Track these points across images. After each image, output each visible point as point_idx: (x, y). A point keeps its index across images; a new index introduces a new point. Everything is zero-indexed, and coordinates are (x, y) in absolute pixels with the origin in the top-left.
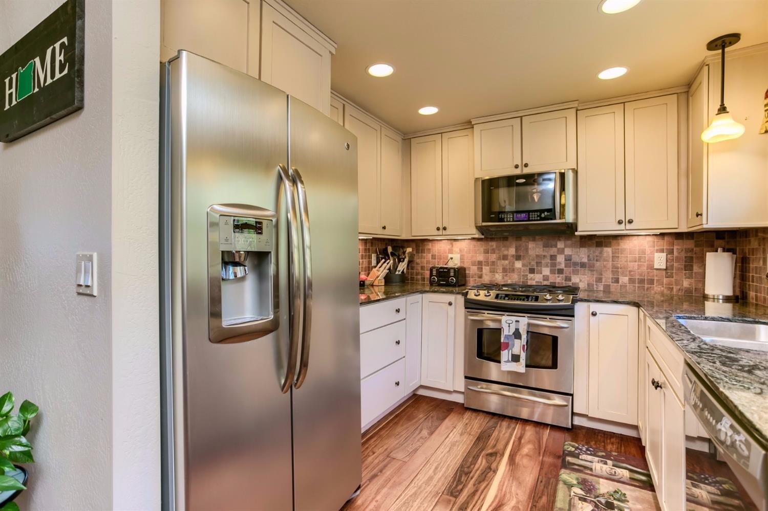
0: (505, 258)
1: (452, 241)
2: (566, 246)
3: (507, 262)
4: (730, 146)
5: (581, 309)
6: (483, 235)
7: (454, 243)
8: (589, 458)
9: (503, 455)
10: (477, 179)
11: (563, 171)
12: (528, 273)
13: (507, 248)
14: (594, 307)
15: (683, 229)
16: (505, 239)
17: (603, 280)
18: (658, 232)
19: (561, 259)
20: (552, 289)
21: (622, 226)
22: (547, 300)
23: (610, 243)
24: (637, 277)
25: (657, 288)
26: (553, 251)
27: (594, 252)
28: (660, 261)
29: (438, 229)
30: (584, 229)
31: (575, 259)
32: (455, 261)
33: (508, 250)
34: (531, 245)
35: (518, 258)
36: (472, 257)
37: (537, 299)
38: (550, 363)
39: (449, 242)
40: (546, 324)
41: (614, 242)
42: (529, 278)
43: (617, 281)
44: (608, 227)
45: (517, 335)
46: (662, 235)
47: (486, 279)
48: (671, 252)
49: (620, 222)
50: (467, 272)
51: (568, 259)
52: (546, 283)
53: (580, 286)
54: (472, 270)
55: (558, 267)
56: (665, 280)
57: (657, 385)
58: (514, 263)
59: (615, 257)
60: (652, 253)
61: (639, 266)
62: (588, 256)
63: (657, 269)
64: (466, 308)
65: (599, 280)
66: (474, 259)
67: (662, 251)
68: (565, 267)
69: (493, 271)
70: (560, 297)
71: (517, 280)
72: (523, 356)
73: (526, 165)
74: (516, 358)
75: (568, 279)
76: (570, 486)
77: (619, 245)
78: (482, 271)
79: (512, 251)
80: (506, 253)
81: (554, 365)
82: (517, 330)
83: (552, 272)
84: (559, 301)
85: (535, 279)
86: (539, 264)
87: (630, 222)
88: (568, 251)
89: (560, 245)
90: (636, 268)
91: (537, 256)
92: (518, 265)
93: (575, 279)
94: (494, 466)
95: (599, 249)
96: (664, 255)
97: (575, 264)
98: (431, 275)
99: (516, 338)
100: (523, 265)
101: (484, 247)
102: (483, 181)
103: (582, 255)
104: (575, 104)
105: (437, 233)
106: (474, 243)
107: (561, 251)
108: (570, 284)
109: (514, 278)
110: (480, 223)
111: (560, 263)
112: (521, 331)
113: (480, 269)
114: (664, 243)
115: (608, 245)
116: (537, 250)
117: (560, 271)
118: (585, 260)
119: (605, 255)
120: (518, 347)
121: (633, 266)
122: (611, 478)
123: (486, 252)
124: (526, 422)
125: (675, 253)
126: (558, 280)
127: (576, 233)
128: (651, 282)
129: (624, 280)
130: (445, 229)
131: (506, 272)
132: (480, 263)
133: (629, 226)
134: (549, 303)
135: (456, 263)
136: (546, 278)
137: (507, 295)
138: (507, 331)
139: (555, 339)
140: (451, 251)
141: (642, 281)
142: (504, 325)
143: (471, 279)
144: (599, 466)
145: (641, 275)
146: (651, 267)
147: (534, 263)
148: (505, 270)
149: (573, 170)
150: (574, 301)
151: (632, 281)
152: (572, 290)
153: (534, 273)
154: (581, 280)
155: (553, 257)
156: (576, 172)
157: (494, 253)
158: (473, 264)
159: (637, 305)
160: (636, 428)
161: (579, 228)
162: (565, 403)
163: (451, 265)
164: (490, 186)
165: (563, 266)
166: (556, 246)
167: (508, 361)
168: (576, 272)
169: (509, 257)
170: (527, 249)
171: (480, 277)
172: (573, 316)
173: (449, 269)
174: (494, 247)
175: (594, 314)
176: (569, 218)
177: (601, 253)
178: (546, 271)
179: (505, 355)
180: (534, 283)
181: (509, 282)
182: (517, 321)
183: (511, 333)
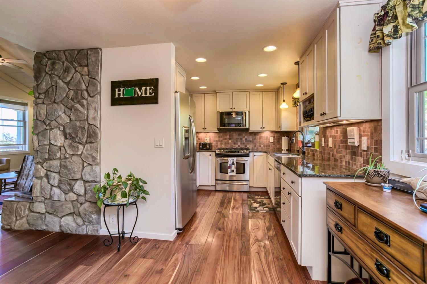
0: (225, 139)
1: (206, 133)
2: (245, 135)
3: (226, 141)
4: (286, 110)
5: (251, 154)
6: (218, 131)
7: (207, 134)
8: (254, 196)
9: (232, 199)
10: (217, 112)
11: (245, 111)
12: (233, 144)
13: (226, 135)
14: (255, 154)
15: (277, 131)
16: (226, 132)
17: (256, 146)
18: (271, 131)
19: (244, 139)
20: (242, 149)
21: (262, 129)
22: (242, 152)
23: (258, 134)
24: (266, 145)
25: (271, 148)
26: (241, 137)
27: (254, 137)
28: (271, 140)
29: (203, 129)
30: (251, 130)
31: (248, 139)
32: (207, 140)
33: (226, 136)
34: (234, 135)
35: (230, 139)
36: (214, 139)
37: (238, 152)
38: (243, 172)
39: (205, 133)
40: (242, 160)
41: (259, 134)
42: (234, 146)
43: (260, 146)
44: (258, 129)
45: (233, 164)
46: (272, 132)
47: (219, 147)
48: (274, 137)
49: (261, 128)
50: (212, 144)
51: (246, 139)
52: (239, 147)
53: (250, 148)
54: (214, 144)
55: (243, 142)
56: (273, 146)
57: (270, 169)
58: (228, 141)
59: (260, 139)
60: (270, 137)
61: (266, 141)
62: (252, 139)
63: (271, 142)
64: (216, 156)
65: (255, 146)
66: (214, 140)
67: (272, 137)
68: (245, 142)
69: (221, 144)
70: (246, 151)
71: (230, 147)
72: (235, 170)
73: (234, 108)
74: (233, 171)
75: (246, 146)
76: (251, 201)
77: (261, 134)
78: (217, 144)
79: (228, 137)
80: (226, 137)
81: (244, 173)
82: (233, 162)
83: (241, 144)
84: (245, 152)
85: (236, 146)
86: (237, 141)
87: (264, 128)
88: (246, 137)
89: (244, 135)
90: (265, 142)
91: (236, 138)
92: (230, 141)
93: (248, 146)
94: (230, 201)
95: (255, 136)
96: (273, 138)
97: (248, 141)
98: (200, 145)
99: (233, 165)
100: (232, 142)
101: (218, 135)
102: (220, 113)
103: (250, 138)
104: (249, 90)
105: (202, 130)
106: (215, 134)
107: (244, 137)
108: (247, 148)
109: (228, 146)
110: (219, 127)
111: (243, 141)
112: (234, 162)
113: (217, 143)
114: (272, 134)
115: (258, 135)
116: (236, 136)
117: (244, 144)
118: (251, 140)
119: (257, 138)
120: (233, 167)
121: (265, 141)
122: (260, 198)
123: (219, 137)
124: (236, 192)
125: (275, 137)
126: (243, 146)
127: (249, 131)
128: (269, 146)
129: (262, 146)
130: (206, 129)
131: (226, 144)
132: (217, 141)
133: (264, 129)
134: (242, 153)
135: (208, 141)
136: (239, 146)
137: (229, 151)
138: (230, 162)
139: (244, 164)
140: (206, 137)
141: (267, 146)
142: (229, 161)
143: (213, 147)
144: (257, 197)
145: (266, 144)
146: (269, 142)
147: (235, 141)
148: (225, 144)
149: (248, 111)
150: (249, 152)
151: (264, 146)
152: (248, 149)
153: (235, 144)
154: (250, 146)
155: (241, 139)
156: (249, 112)
157: (222, 137)
158: (214, 141)
159: (266, 152)
160: (265, 188)
161: (250, 129)
162: (247, 184)
163: (206, 142)
164: (222, 114)
165: (244, 142)
166: (242, 135)
167: (230, 172)
168: (248, 144)
169: (227, 139)
170: (233, 136)
171: (217, 146)
172: (249, 157)
173: (207, 143)
174: (222, 135)
175: (255, 156)
176: (247, 127)
177: (256, 137)
178: (239, 144)
179: (229, 170)
180: (235, 148)
181: (227, 147)
182: (233, 159)
183: (231, 163)
